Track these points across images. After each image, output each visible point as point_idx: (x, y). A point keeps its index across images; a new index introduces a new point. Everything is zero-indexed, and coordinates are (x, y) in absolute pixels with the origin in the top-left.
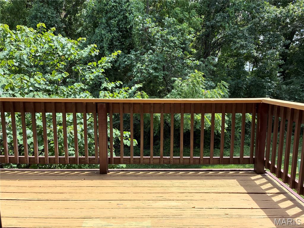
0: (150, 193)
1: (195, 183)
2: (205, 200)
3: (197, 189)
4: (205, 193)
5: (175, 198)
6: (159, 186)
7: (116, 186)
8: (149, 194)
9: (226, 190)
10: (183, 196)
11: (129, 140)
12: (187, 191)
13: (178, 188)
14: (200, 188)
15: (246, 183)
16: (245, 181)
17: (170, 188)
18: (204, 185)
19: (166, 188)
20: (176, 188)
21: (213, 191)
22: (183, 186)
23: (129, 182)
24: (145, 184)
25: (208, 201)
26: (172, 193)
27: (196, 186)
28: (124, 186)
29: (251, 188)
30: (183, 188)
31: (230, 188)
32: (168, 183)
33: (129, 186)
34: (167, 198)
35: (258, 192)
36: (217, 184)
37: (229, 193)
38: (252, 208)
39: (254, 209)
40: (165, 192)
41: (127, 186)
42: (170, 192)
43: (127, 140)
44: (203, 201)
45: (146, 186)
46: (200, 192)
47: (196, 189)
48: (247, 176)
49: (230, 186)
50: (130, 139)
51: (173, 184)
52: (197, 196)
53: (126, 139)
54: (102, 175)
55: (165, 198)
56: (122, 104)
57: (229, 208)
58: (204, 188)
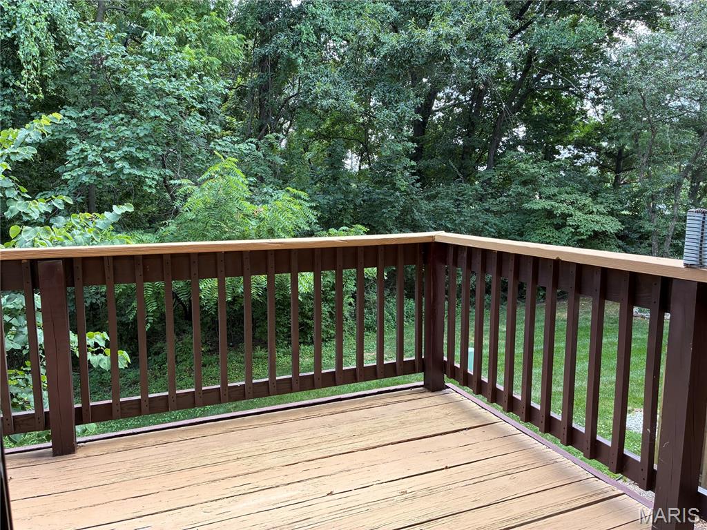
0: (215, 481)
1: (314, 436)
2: (349, 471)
3: (322, 447)
4: (343, 454)
5: (280, 482)
6: (231, 458)
7: (113, 480)
8: (213, 484)
9: (385, 439)
10: (296, 473)
11: (105, 355)
12: (302, 458)
13: (278, 454)
14: (329, 446)
15: (417, 416)
16: (413, 412)
17: (259, 459)
18: (334, 437)
19: (251, 460)
20: (275, 455)
21: (359, 446)
22: (288, 446)
23: (149, 464)
24: (194, 460)
25: (355, 471)
26: (269, 469)
27: (317, 441)
28: (135, 476)
29: (431, 424)
30: (289, 452)
31: (391, 432)
32: (249, 446)
33: (150, 474)
34: (263, 484)
35: (446, 431)
36: (362, 428)
37: (392, 444)
38: (447, 468)
39: (450, 468)
40: (251, 470)
41: (145, 474)
42: (263, 468)
43: (101, 356)
44: (344, 473)
45: (197, 464)
46: (331, 454)
47: (319, 448)
48: (414, 399)
49: (388, 427)
50: (108, 351)
51: (264, 447)
52: (330, 466)
53: (97, 352)
54: (60, 459)
55: (257, 485)
56: (111, 261)
57: (403, 478)
58: (337, 444)
